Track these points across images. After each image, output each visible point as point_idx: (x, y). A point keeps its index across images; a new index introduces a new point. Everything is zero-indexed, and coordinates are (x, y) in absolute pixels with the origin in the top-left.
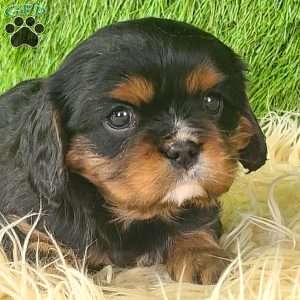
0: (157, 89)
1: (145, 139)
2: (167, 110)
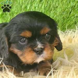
0: (32, 34)
1: (30, 47)
2: (35, 39)
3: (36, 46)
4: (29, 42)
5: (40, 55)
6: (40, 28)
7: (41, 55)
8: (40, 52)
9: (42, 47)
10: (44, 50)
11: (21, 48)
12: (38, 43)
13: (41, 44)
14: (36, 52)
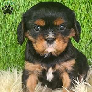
6: (54, 18)
7: (51, 45)
8: (50, 42)
12: (50, 32)
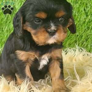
3: (49, 27)
4: (43, 23)
5: (52, 36)
9: (55, 29)
10: (57, 32)
11: (35, 27)
13: (55, 26)
14: (49, 33)
